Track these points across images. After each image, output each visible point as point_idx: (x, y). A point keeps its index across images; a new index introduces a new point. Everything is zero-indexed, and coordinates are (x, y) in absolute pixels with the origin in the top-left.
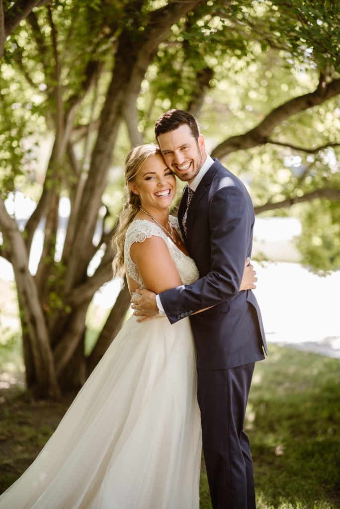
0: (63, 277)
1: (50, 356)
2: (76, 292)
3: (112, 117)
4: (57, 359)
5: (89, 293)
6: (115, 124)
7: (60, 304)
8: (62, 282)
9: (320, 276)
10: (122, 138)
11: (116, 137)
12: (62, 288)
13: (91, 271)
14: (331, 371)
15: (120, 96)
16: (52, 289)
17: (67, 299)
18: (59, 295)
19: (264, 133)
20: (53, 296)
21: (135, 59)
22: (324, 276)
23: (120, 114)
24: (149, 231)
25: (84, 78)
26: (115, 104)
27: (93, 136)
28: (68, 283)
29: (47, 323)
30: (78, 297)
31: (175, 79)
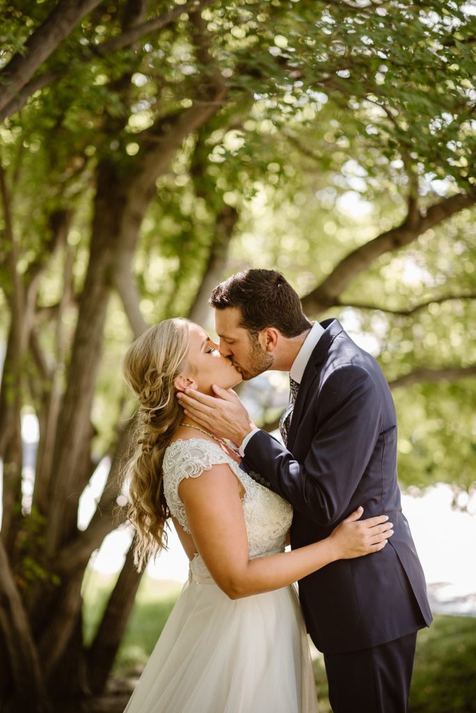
0: (42, 530)
1: (34, 653)
2: (66, 553)
3: (97, 289)
4: (44, 655)
5: (84, 553)
6: (103, 299)
7: (41, 573)
8: (41, 541)
9: (415, 496)
10: (115, 320)
11: (104, 318)
12: (40, 550)
13: (84, 518)
14: (447, 635)
15: (107, 257)
16: (24, 553)
17: (53, 565)
18: (38, 561)
19: (333, 292)
20: (28, 562)
21: (123, 201)
22: (421, 495)
23: (109, 282)
24: (205, 459)
25: (48, 235)
26: (100, 270)
27: (70, 318)
28: (50, 541)
29: (25, 603)
30: (68, 561)
31: (184, 226)
